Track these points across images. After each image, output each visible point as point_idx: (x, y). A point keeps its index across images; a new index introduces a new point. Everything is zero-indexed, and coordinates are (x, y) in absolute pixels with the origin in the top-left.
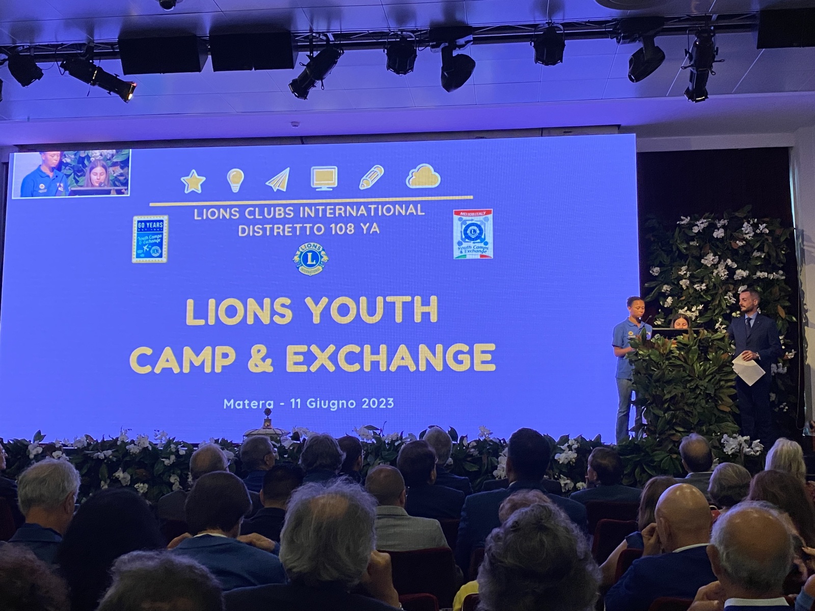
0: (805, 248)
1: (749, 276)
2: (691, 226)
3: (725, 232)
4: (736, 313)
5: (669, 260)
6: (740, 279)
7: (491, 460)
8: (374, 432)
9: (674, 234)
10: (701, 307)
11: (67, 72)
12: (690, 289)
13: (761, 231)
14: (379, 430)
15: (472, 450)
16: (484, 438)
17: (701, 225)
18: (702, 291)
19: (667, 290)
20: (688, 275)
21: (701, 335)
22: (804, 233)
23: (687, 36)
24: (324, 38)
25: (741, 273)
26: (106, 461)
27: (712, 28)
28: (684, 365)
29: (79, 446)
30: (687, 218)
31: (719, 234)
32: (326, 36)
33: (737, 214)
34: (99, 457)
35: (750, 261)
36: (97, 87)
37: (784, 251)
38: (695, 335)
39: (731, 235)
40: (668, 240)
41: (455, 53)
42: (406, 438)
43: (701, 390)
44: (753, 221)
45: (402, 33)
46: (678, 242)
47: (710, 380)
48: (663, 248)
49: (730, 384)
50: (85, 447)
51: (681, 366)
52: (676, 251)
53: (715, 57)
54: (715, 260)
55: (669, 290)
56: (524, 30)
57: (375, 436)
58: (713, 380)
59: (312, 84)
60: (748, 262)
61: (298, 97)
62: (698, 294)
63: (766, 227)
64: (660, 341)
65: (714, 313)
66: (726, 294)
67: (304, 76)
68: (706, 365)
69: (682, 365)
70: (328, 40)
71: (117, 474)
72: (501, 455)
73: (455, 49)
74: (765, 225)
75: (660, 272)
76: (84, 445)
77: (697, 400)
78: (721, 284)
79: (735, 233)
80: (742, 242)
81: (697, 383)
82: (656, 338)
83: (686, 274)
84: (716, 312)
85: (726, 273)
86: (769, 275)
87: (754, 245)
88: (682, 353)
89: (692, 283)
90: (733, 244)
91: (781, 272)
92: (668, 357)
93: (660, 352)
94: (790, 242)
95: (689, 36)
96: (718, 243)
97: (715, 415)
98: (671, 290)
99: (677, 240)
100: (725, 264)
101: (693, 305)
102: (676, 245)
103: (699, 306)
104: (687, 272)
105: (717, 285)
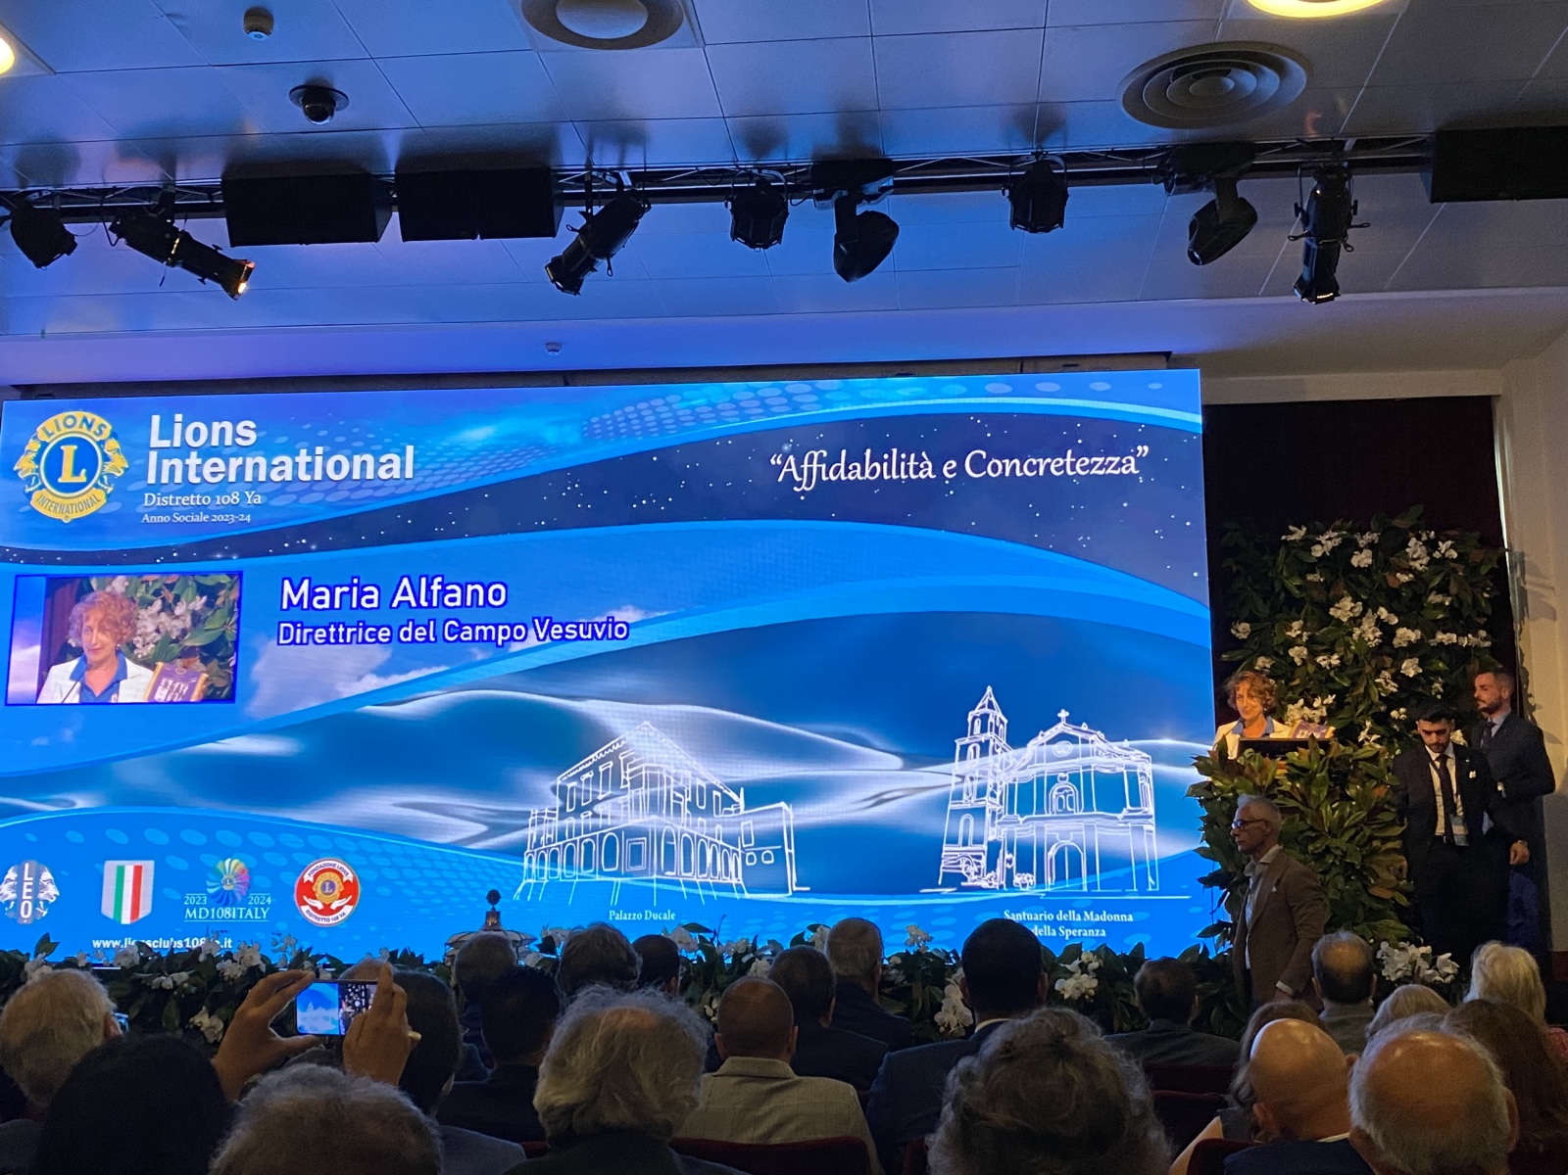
0: (1527, 587)
1: (1420, 642)
2: (1308, 543)
3: (1374, 557)
4: (1398, 710)
5: (1267, 611)
6: (1405, 645)
7: (931, 994)
8: (700, 937)
9: (1275, 561)
10: (1330, 699)
11: (123, 240)
12: (1310, 665)
13: (1443, 555)
14: (711, 931)
15: (893, 972)
16: (916, 948)
17: (1326, 543)
18: (1332, 669)
19: (1265, 668)
20: (1305, 638)
21: (1333, 750)
22: (1526, 559)
23: (1297, 179)
24: (614, 180)
25: (1406, 635)
26: (176, 993)
27: (1346, 164)
28: (1302, 808)
29: (123, 964)
30: (1300, 529)
31: (1362, 559)
32: (617, 176)
33: (1397, 522)
34: (164, 985)
35: (1423, 612)
36: (178, 269)
37: (1487, 592)
38: (1322, 751)
39: (1386, 561)
40: (1265, 570)
41: (860, 210)
42: (765, 949)
43: (1336, 856)
44: (1428, 535)
45: (760, 171)
46: (1285, 573)
47: (1352, 838)
48: (1256, 587)
49: (1390, 845)
50: (136, 966)
51: (1295, 810)
52: (1280, 592)
53: (1350, 218)
54: (1355, 610)
55: (1268, 666)
56: (993, 169)
57: (704, 945)
58: (1357, 838)
59: (590, 266)
60: (1420, 615)
61: (562, 290)
62: (1323, 675)
63: (1452, 547)
64: (1255, 760)
65: (1356, 709)
66: (1378, 674)
67: (575, 251)
68: (1344, 809)
69: (1297, 808)
70: (620, 184)
71: (197, 1019)
72: (949, 983)
73: (860, 202)
74: (1449, 542)
75: (1252, 632)
76: (133, 962)
77: (1328, 877)
78: (1369, 656)
79: (1393, 558)
80: (1407, 575)
81: (1328, 843)
82: (1248, 756)
83: (1300, 636)
84: (1359, 711)
85: (1378, 634)
86: (1461, 638)
87: (1431, 581)
88: (1298, 785)
89: (1313, 654)
90: (1390, 578)
91: (1483, 633)
92: (1271, 793)
93: (1254, 784)
94: (1499, 576)
95: (1303, 179)
96: (1361, 578)
97: (1364, 905)
98: (1272, 666)
99: (1282, 571)
100: (1376, 617)
101: (1315, 696)
102: (1281, 580)
103: (1327, 697)
104: (1302, 632)
105: (1361, 658)
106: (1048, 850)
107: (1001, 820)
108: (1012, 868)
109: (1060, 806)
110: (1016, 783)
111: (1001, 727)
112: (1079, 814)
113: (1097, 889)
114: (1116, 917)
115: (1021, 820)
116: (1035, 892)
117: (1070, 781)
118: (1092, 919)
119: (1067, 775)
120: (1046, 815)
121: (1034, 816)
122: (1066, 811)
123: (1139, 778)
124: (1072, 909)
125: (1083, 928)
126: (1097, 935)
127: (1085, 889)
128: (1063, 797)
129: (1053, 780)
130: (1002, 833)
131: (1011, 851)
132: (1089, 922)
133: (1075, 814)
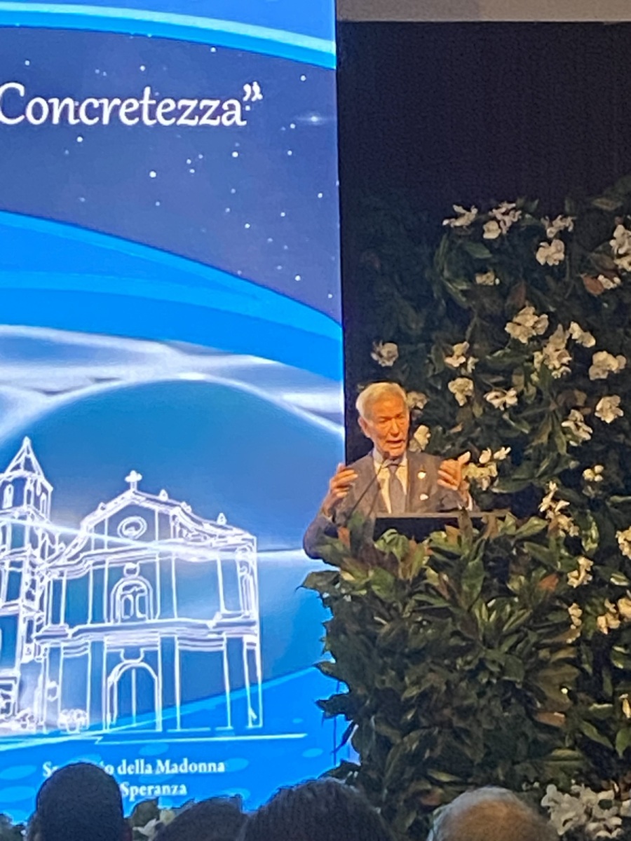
1: (624, 373)
2: (478, 226)
3: (567, 252)
4: (592, 469)
5: (421, 324)
6: (604, 376)
9: (432, 255)
10: (502, 453)
12: (476, 404)
18: (506, 409)
19: (418, 408)
20: (470, 367)
25: (607, 363)
28: (450, 608)
30: (469, 210)
31: (550, 254)
33: (598, 203)
39: (583, 258)
40: (418, 269)
43: (492, 673)
46: (446, 274)
47: (512, 648)
48: (406, 291)
49: (562, 655)
52: (439, 299)
54: (539, 326)
55: (421, 405)
60: (626, 334)
62: (495, 418)
64: (397, 545)
65: (538, 467)
66: (566, 415)
75: (400, 357)
78: (555, 390)
79: (594, 254)
80: (612, 278)
81: (482, 655)
82: (388, 539)
83: (464, 365)
84: (543, 467)
85: (565, 360)
88: (445, 578)
89: (482, 389)
90: (588, 281)
92: (415, 588)
93: (395, 577)
96: (548, 278)
97: (527, 737)
98: (425, 406)
99: (442, 271)
100: (567, 337)
101: (482, 449)
102: (442, 282)
103: (498, 450)
104: (467, 359)
105: (546, 394)
106: (108, 674)
107: (40, 633)
108: (56, 701)
109: (127, 611)
110: (64, 579)
111: (43, 497)
112: (153, 621)
113: (175, 727)
114: (202, 768)
115: (70, 632)
116: (88, 735)
117: (140, 574)
118: (168, 772)
119: (137, 566)
120: (106, 624)
121: (89, 625)
122: (134, 618)
123: (239, 569)
124: (140, 757)
125: (154, 785)
126: (174, 792)
127: (159, 729)
128: (131, 597)
129: (117, 573)
130: (43, 651)
131: (54, 677)
132: (163, 775)
133: (148, 621)
